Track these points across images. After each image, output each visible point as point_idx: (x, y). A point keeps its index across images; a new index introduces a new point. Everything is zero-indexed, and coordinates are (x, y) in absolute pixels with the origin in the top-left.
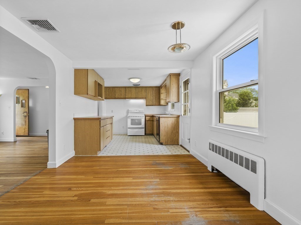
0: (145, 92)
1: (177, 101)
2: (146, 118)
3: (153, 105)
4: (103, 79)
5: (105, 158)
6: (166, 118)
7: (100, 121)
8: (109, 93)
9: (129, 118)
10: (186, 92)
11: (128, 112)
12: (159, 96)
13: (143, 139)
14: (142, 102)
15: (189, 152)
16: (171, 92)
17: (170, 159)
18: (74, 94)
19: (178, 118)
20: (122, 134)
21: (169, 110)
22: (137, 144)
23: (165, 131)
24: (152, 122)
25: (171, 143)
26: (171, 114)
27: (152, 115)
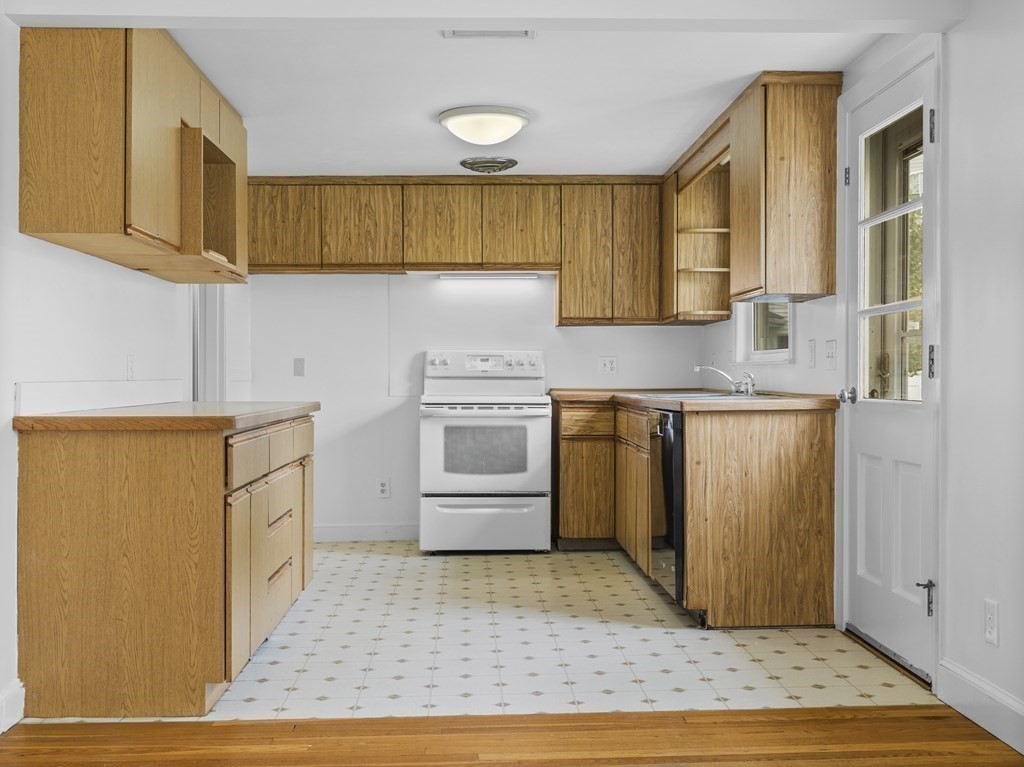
0: (555, 223)
1: (816, 289)
2: (566, 415)
3: (610, 321)
4: (238, 116)
5: (272, 741)
6: (731, 420)
7: (227, 445)
8: (273, 223)
9: (428, 416)
10: (892, 216)
11: (419, 371)
12: (661, 253)
13: (541, 577)
14: (529, 291)
15: (927, 684)
16: (772, 214)
17: (789, 742)
18: (22, 230)
19: (823, 421)
20: (373, 544)
21: (740, 357)
22: (508, 622)
23: (727, 519)
24: (604, 447)
25: (771, 612)
26: (758, 387)
27: (609, 395)
